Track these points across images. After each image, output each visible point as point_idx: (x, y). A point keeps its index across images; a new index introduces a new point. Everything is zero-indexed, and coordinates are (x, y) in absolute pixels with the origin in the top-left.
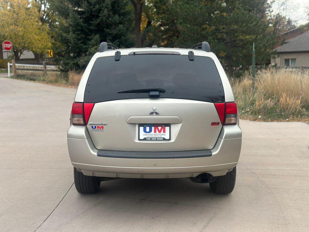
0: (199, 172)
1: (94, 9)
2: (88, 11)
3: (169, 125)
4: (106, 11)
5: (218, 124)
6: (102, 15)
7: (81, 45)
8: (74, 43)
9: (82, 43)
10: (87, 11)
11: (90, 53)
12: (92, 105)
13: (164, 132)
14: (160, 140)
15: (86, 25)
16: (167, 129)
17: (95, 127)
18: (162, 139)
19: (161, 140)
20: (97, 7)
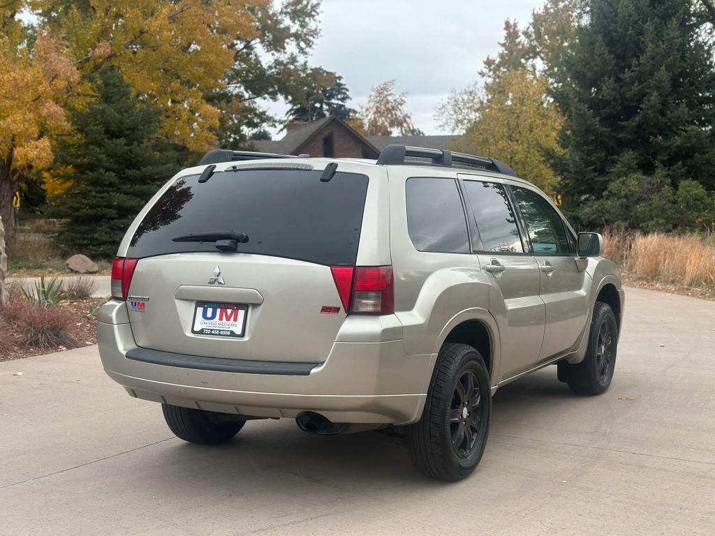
0: (300, 409)
1: (628, 95)
2: (615, 99)
3: (244, 306)
4: (656, 96)
5: (337, 310)
6: (646, 105)
7: (593, 175)
8: (576, 173)
9: (595, 170)
10: (612, 98)
11: (610, 192)
12: (135, 262)
13: (235, 320)
14: (225, 335)
15: (609, 130)
16: (241, 313)
17: (135, 304)
18: (229, 333)
19: (227, 336)
20: (636, 88)
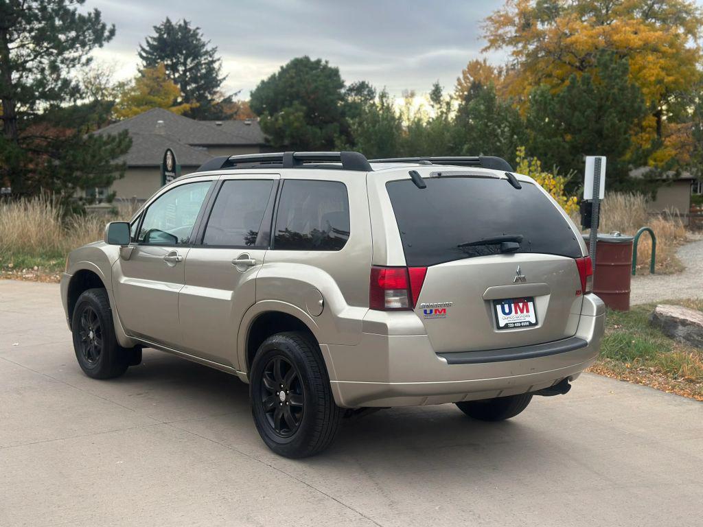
5: (581, 292)
12: (423, 270)
13: (528, 311)
17: (431, 311)
19: (527, 326)
